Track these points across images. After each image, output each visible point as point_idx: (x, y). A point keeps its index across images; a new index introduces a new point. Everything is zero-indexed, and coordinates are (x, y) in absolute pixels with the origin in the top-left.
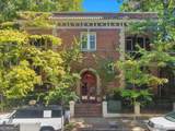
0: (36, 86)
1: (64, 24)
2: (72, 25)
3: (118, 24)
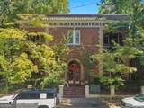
0: (33, 73)
1: (55, 24)
2: (61, 24)
3: (97, 24)
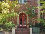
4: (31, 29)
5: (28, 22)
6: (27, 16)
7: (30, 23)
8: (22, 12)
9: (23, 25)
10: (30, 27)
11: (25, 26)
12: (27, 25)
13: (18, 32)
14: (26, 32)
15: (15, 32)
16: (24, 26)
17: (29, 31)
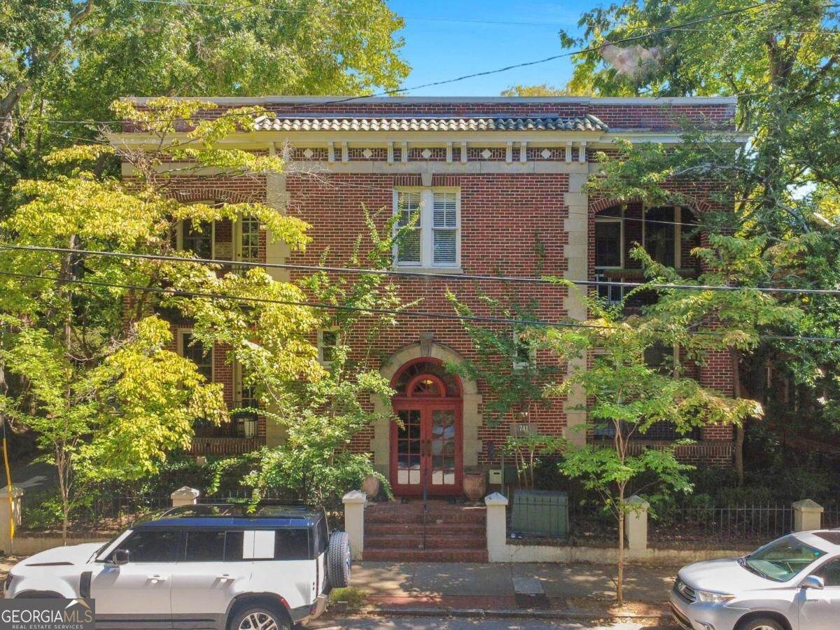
1: (320, 154)
4: (496, 505)
5: (471, 450)
6: (469, 387)
7: (490, 454)
8: (415, 353)
9: (426, 476)
10: (491, 489)
11: (450, 479)
12: (469, 469)
13: (394, 532)
14: (457, 532)
15: (367, 532)
16: (438, 478)
17: (483, 521)
